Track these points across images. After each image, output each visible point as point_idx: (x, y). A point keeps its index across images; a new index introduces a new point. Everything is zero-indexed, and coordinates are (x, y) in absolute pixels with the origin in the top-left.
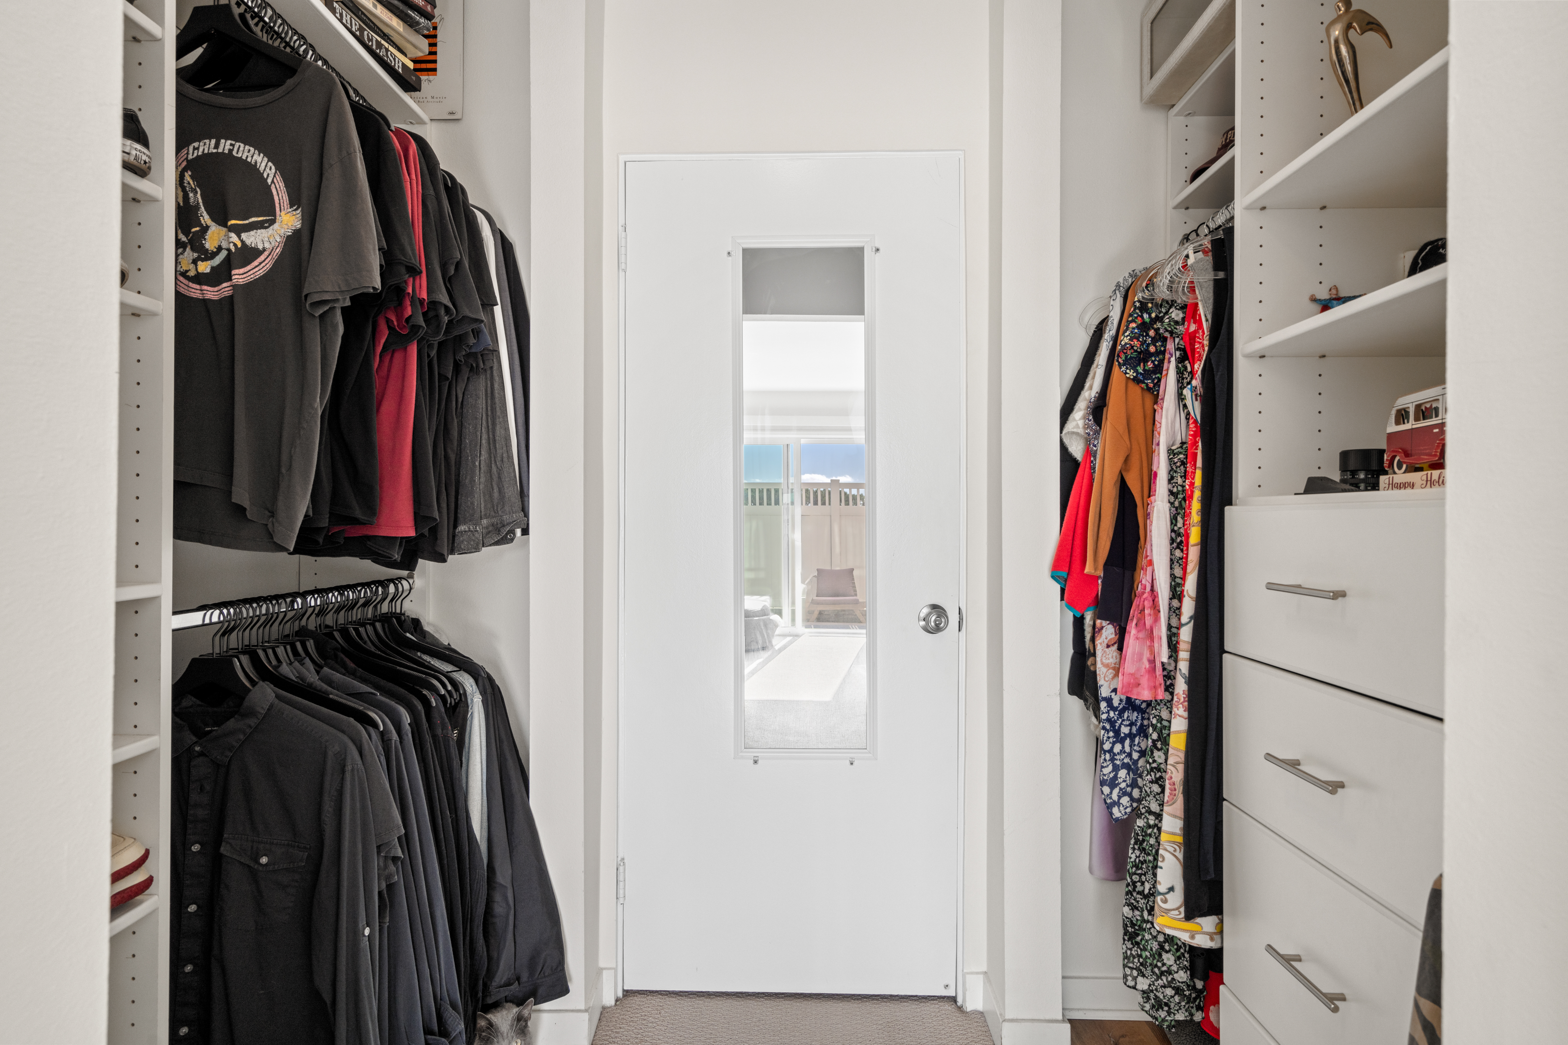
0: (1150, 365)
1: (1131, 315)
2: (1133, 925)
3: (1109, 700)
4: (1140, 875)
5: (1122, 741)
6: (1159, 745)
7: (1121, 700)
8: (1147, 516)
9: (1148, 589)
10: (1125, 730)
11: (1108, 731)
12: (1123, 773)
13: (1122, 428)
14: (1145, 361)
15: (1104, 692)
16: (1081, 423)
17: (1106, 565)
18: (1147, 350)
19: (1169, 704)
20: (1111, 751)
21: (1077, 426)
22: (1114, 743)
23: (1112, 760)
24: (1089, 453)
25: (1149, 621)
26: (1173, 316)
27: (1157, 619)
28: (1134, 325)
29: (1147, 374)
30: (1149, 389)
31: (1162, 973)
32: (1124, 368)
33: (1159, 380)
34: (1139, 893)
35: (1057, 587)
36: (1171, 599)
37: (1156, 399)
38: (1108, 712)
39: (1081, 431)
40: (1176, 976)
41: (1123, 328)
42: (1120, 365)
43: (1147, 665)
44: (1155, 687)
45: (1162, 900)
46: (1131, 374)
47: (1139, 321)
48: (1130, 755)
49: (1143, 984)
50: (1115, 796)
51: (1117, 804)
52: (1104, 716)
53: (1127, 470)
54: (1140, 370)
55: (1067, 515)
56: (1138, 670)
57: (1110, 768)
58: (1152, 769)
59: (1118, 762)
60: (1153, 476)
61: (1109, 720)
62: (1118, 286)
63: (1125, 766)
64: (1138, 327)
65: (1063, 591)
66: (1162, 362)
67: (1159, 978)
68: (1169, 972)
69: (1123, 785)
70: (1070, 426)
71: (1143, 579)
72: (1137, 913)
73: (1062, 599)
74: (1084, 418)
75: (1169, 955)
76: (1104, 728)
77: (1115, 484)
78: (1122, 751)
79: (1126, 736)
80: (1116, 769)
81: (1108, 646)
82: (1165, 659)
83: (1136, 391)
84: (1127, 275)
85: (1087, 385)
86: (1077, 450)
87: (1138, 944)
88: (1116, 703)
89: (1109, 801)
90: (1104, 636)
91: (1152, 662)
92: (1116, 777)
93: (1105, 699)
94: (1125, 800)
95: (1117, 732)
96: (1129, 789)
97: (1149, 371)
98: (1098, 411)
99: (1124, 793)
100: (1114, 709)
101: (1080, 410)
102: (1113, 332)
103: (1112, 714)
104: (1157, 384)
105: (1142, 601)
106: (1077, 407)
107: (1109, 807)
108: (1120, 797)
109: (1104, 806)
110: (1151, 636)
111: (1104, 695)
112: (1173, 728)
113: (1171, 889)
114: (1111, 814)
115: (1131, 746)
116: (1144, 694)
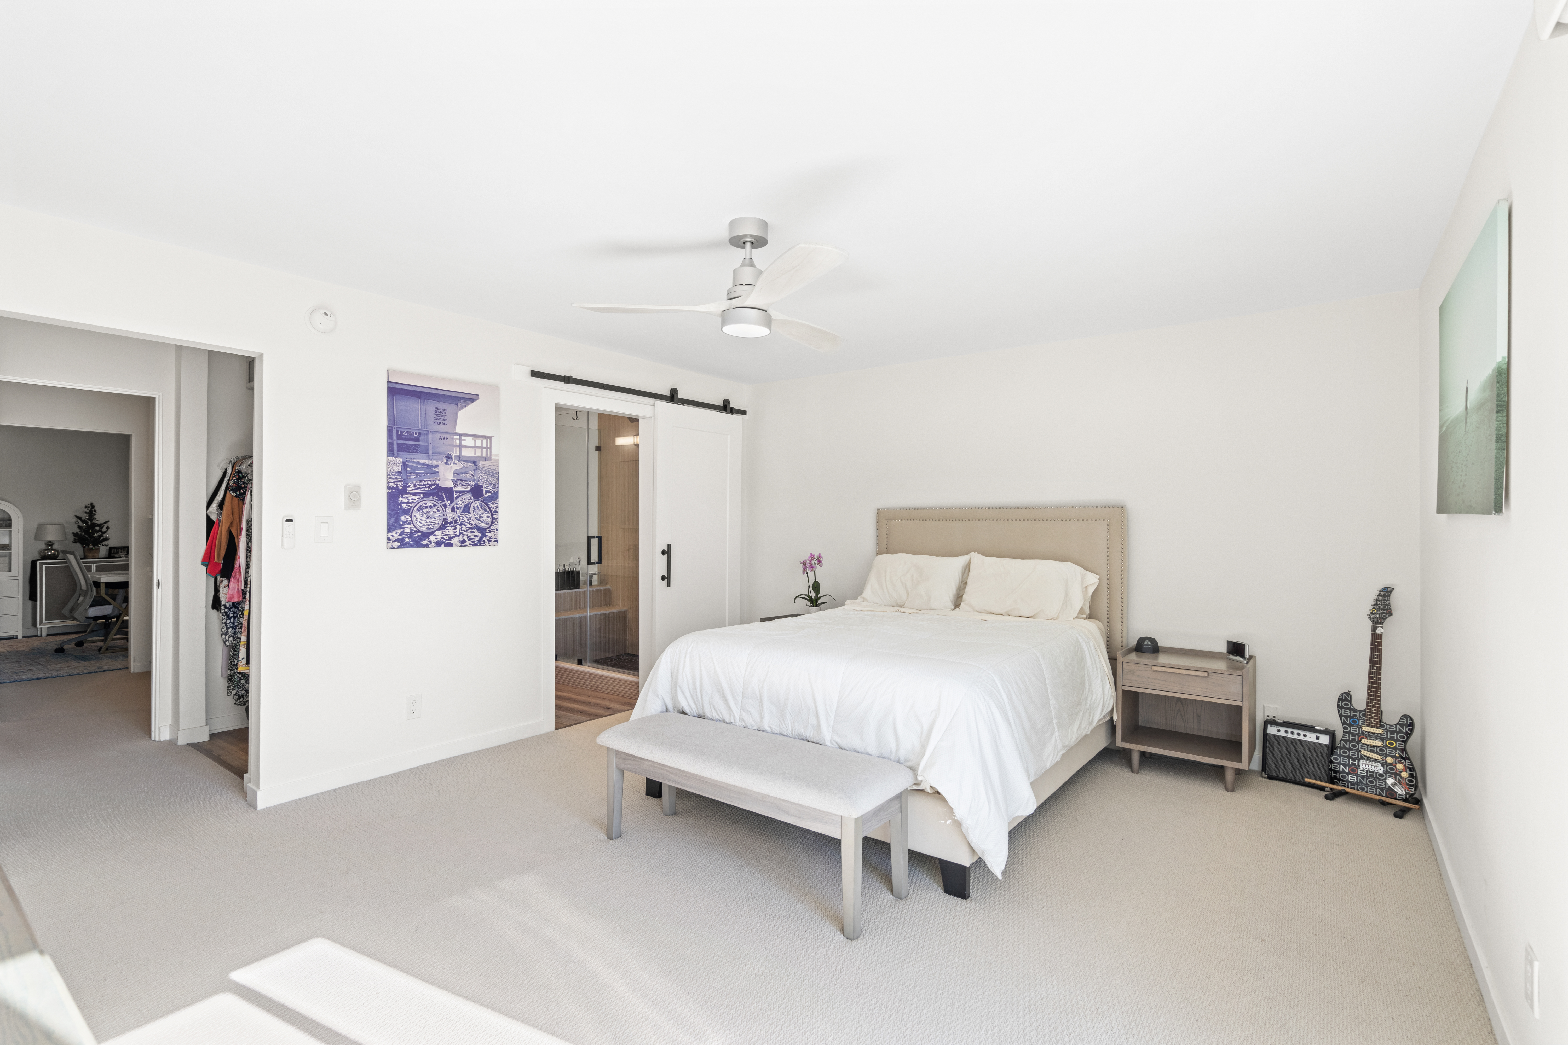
0: (242, 491)
1: (234, 474)
2: (230, 676)
3: (225, 606)
4: (233, 659)
5: (230, 619)
6: (241, 616)
7: (230, 605)
8: (239, 542)
9: (238, 566)
10: (231, 615)
11: (224, 616)
12: (230, 630)
13: (230, 513)
14: (240, 490)
15: (223, 603)
16: (215, 508)
17: (224, 559)
18: (241, 486)
19: (244, 602)
20: (225, 623)
21: (214, 510)
22: (227, 620)
23: (226, 626)
24: (219, 520)
25: (237, 576)
26: (249, 477)
27: (240, 575)
28: (235, 478)
29: (241, 494)
30: (241, 500)
31: (241, 687)
32: (231, 492)
33: (245, 497)
34: (233, 665)
35: (205, 568)
36: (246, 569)
37: (244, 503)
38: (224, 610)
39: (215, 511)
40: (245, 686)
41: (231, 479)
42: (229, 491)
43: (236, 590)
44: (239, 597)
45: (240, 663)
46: (234, 494)
47: (237, 477)
48: (233, 623)
49: (234, 692)
50: (227, 638)
51: (228, 640)
52: (223, 611)
53: (232, 527)
54: (238, 493)
55: (209, 539)
56: (234, 592)
57: (225, 628)
58: (239, 624)
59: (228, 626)
60: (241, 529)
61: (225, 612)
62: (231, 461)
63: (231, 627)
64: (236, 479)
65: (207, 569)
66: (246, 490)
67: (239, 688)
68: (243, 686)
69: (230, 634)
70: (210, 509)
71: (237, 563)
72: (232, 671)
73: (206, 573)
74: (216, 506)
75: (243, 680)
76: (223, 615)
77: (227, 531)
78: (230, 622)
79: (232, 617)
80: (228, 629)
81: (225, 587)
82: (243, 588)
83: (236, 500)
84: (234, 458)
85: (218, 494)
86: (214, 517)
87: (232, 681)
88: (228, 606)
89: (224, 640)
90: (223, 584)
91: (238, 589)
92: (227, 631)
93: (223, 605)
94: (231, 639)
95: (228, 616)
96: (233, 635)
97: (241, 493)
98: (221, 505)
99: (230, 636)
100: (227, 608)
101: (215, 503)
102: (228, 478)
103: (226, 610)
104: (244, 498)
105: (236, 570)
106: (214, 502)
107: (225, 642)
108: (229, 638)
109: (223, 642)
110: (238, 581)
111: (223, 604)
112: (245, 609)
113: (243, 658)
114: (225, 644)
115: (234, 620)
116: (236, 600)
